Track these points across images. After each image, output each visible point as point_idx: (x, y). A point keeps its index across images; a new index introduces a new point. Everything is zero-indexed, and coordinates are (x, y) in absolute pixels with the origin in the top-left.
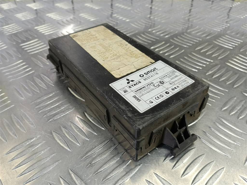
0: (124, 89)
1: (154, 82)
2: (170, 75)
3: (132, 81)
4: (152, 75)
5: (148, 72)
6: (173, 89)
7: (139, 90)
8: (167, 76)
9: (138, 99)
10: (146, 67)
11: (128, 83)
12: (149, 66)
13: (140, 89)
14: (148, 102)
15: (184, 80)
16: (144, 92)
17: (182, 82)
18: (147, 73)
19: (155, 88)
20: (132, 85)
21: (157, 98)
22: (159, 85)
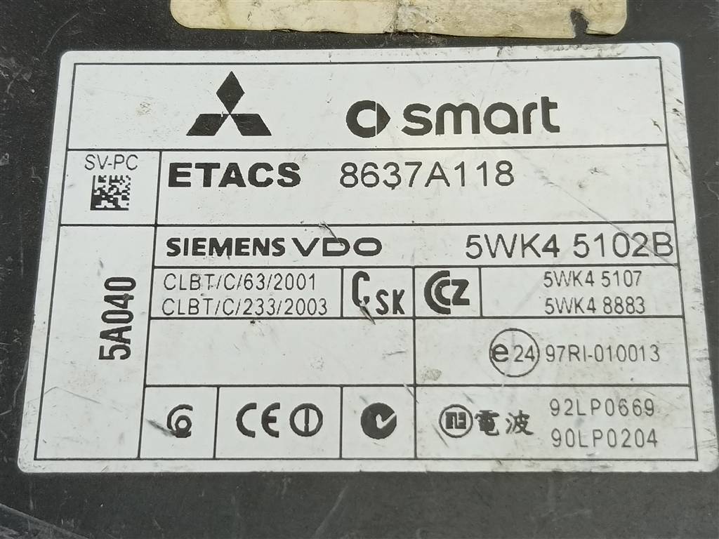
0: (121, 171)
1: (397, 246)
2: (594, 257)
3: (252, 125)
4: (449, 161)
5: (449, 116)
6: (453, 420)
7: (214, 242)
8: (548, 258)
9: (120, 331)
10: (490, 52)
11: (207, 125)
12: (520, 51)
13: (228, 242)
14: (160, 405)
15: (644, 394)
16: (219, 295)
17: (602, 394)
18: (432, 117)
19: (334, 311)
20: (208, 168)
21: (253, 420)
22: (397, 297)
